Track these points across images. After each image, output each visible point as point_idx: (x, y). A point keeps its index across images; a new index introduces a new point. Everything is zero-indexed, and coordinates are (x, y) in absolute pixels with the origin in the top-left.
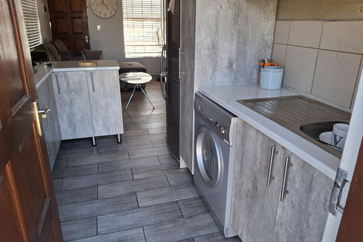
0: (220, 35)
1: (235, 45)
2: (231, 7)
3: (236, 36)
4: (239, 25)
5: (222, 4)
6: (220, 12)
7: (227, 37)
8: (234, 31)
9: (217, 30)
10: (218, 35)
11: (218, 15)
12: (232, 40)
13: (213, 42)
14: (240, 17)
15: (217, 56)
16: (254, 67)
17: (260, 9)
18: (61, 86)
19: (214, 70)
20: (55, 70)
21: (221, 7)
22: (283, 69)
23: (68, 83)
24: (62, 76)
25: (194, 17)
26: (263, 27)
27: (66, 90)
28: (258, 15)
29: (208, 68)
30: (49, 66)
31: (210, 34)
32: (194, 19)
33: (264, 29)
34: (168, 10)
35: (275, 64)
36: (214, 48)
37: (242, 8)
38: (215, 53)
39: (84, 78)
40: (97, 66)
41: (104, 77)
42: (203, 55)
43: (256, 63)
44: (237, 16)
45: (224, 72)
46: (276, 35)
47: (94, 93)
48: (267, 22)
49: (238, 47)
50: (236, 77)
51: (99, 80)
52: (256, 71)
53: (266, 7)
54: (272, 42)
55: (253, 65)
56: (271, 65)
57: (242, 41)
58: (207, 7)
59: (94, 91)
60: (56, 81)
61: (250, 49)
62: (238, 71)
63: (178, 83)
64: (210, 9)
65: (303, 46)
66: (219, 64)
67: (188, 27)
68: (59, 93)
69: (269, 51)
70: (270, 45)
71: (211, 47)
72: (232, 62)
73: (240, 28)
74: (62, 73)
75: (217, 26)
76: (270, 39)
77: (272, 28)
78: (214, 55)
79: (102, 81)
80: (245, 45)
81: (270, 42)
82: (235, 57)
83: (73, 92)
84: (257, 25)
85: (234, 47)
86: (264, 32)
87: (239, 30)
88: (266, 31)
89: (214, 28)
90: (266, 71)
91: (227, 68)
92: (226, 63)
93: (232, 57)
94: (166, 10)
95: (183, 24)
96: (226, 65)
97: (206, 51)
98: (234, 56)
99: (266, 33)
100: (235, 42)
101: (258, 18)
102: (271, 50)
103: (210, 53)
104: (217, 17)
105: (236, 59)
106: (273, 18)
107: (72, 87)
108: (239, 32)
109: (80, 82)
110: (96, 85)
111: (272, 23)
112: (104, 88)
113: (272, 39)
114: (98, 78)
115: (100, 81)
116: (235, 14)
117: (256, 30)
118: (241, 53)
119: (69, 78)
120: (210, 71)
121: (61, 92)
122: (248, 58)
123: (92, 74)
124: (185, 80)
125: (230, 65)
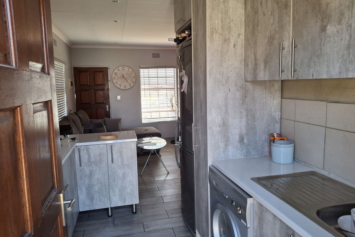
0: (230, 114)
1: (245, 121)
2: (238, 90)
3: (244, 114)
4: (247, 104)
5: (230, 88)
6: (228, 94)
7: (236, 115)
8: (242, 110)
9: (226, 109)
10: (228, 113)
11: (227, 97)
12: (241, 118)
13: (224, 120)
14: (247, 97)
15: (228, 132)
16: (264, 140)
17: (265, 89)
18: (82, 159)
19: (226, 145)
20: (78, 144)
21: (230, 90)
22: (293, 145)
23: (89, 156)
24: (84, 149)
25: (205, 99)
26: (270, 105)
27: (87, 162)
28: (264, 95)
29: (220, 143)
30: (73, 140)
31: (220, 113)
32: (205, 101)
33: (271, 107)
34: (182, 91)
35: (285, 139)
36: (225, 125)
37: (249, 90)
38: (226, 130)
39: (105, 150)
40: (117, 138)
41: (123, 149)
42: (215, 132)
43: (266, 137)
44: (244, 97)
45: (235, 146)
46: (282, 111)
47: (113, 164)
48: (273, 100)
49: (248, 124)
50: (248, 151)
51: (118, 151)
52: (266, 145)
53: (270, 87)
54: (280, 118)
55: (264, 138)
56: (281, 140)
57: (250, 118)
58: (217, 91)
59: (113, 162)
60: (78, 155)
61: (259, 124)
62: (249, 145)
63: (192, 154)
64: (219, 92)
65: (310, 123)
66: (231, 139)
67: (200, 107)
68: (80, 165)
69: (278, 126)
70: (278, 120)
71: (222, 124)
72: (243, 137)
73: (248, 107)
74: (85, 147)
75: (226, 106)
76: (277, 115)
77: (278, 105)
78: (226, 131)
79: (121, 153)
80: (254, 121)
81: (278, 118)
82: (245, 133)
83: (93, 164)
84: (264, 104)
85: (244, 123)
86: (271, 109)
87: (248, 108)
88: (273, 108)
89: (224, 108)
90: (277, 146)
91: (238, 142)
92: (237, 137)
93: (242, 132)
94: (180, 90)
95: (196, 104)
96: (238, 140)
97: (218, 128)
98: (244, 131)
99: (273, 110)
100: (244, 120)
101: (264, 98)
102: (279, 124)
103: (221, 129)
104: (226, 99)
105: (247, 134)
106: (279, 96)
107: (92, 159)
108: (247, 110)
109: (100, 155)
110: (114, 157)
111: (278, 100)
112: (122, 159)
113: (279, 115)
114: (117, 150)
115: (119, 153)
116: (243, 96)
117: (263, 107)
118: (251, 129)
119: (90, 151)
120: (222, 145)
121: (83, 164)
122: (258, 133)
123: (111, 147)
124: (199, 152)
125: (241, 140)
